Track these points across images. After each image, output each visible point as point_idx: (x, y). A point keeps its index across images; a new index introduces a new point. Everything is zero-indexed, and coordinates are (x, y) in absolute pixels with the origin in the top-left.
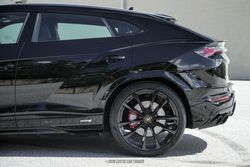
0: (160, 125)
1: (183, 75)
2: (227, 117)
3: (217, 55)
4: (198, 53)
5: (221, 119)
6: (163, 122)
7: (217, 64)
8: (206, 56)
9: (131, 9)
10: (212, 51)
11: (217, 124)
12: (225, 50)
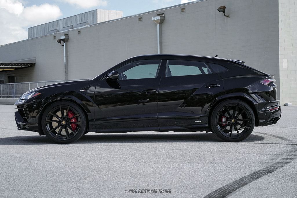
0: (239, 124)
1: (253, 95)
2: (277, 120)
3: (271, 84)
4: (261, 82)
5: (274, 121)
6: (241, 122)
7: (272, 89)
8: (266, 84)
9: (216, 56)
10: (268, 81)
11: (272, 123)
12: (275, 81)
